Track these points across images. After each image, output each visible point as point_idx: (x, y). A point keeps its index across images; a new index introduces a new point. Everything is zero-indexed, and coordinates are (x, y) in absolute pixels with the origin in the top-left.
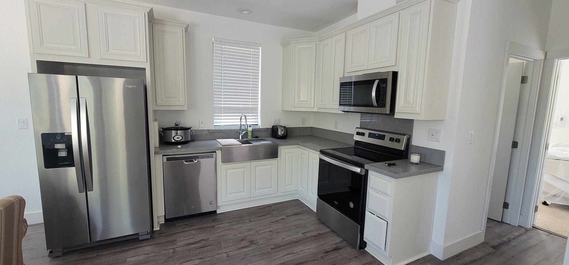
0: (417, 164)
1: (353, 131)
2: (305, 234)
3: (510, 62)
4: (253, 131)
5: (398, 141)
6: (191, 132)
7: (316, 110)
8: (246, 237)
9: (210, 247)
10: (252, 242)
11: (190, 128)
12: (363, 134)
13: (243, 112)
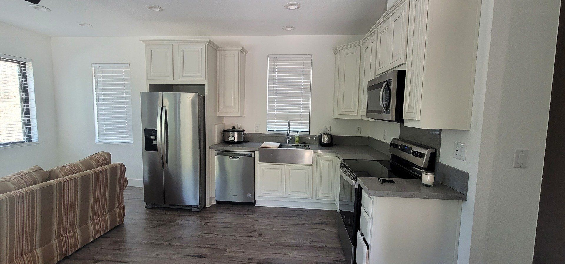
2: (311, 242)
5: (421, 155)
6: (243, 134)
8: (259, 230)
9: (228, 229)
10: (260, 235)
11: (243, 131)
12: (396, 146)
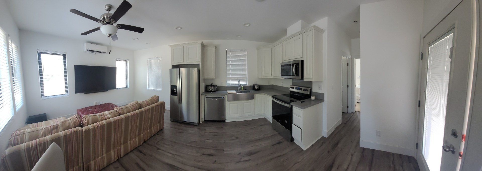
0: (314, 100)
1: (289, 87)
3: (342, 58)
4: (244, 87)
5: (307, 90)
7: (272, 77)
11: (216, 86)
12: (293, 88)
13: (239, 79)
